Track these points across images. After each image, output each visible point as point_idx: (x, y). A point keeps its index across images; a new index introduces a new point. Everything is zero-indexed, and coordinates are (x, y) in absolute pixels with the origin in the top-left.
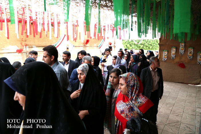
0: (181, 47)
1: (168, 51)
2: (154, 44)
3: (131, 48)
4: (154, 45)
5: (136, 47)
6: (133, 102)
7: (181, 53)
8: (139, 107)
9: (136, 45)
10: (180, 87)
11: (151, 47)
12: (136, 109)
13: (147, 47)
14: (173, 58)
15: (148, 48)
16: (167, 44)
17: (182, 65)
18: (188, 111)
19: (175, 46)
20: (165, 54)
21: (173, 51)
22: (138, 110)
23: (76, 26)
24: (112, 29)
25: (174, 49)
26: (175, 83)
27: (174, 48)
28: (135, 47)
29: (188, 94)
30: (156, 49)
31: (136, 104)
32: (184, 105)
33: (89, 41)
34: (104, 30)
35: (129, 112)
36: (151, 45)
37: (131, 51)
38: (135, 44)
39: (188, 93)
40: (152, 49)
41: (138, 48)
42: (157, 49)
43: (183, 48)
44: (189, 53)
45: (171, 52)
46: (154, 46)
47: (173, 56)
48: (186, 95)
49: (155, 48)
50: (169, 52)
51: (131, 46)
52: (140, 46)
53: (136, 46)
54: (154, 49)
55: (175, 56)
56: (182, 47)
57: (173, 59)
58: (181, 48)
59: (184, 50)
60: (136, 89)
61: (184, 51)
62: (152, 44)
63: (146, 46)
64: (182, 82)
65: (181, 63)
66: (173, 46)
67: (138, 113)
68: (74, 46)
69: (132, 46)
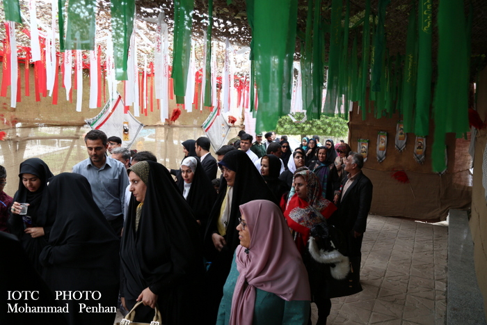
0: (399, 132)
1: (369, 142)
2: (335, 122)
3: (282, 130)
4: (337, 124)
5: (295, 129)
6: (314, 206)
7: (399, 146)
8: (321, 212)
9: (294, 124)
10: (397, 227)
11: (329, 130)
12: (318, 214)
13: (320, 128)
14: (381, 159)
15: (321, 131)
16: (368, 125)
17: (401, 176)
18: (417, 289)
19: (385, 131)
20: (363, 149)
21: (382, 143)
22: (321, 215)
23: (148, 75)
24: (238, 84)
25: (383, 138)
26: (384, 218)
27: (384, 136)
28: (292, 128)
29: (415, 246)
30: (341, 134)
31: (318, 208)
32: (407, 274)
33: (179, 114)
34: (219, 86)
35: (310, 218)
36: (329, 125)
37: (282, 138)
38: (291, 122)
39: (416, 242)
40: (331, 134)
41: (299, 132)
42: (343, 135)
43: (403, 136)
44: (416, 147)
45: (376, 145)
46: (335, 127)
47: (380, 153)
48: (412, 249)
49: (338, 132)
50: (372, 144)
51: (282, 126)
52: (304, 125)
53: (293, 126)
54: (337, 134)
55: (386, 155)
56: (401, 134)
57: (381, 162)
58: (398, 135)
59: (405, 141)
60: (317, 191)
61: (406, 143)
62: (332, 123)
63: (318, 126)
64: (402, 215)
65: (399, 170)
66: (382, 131)
67: (321, 219)
68: (142, 125)
69: (285, 126)
